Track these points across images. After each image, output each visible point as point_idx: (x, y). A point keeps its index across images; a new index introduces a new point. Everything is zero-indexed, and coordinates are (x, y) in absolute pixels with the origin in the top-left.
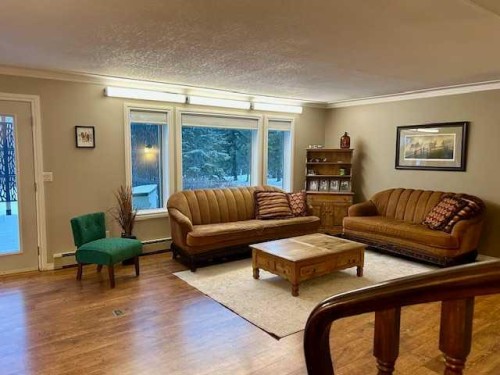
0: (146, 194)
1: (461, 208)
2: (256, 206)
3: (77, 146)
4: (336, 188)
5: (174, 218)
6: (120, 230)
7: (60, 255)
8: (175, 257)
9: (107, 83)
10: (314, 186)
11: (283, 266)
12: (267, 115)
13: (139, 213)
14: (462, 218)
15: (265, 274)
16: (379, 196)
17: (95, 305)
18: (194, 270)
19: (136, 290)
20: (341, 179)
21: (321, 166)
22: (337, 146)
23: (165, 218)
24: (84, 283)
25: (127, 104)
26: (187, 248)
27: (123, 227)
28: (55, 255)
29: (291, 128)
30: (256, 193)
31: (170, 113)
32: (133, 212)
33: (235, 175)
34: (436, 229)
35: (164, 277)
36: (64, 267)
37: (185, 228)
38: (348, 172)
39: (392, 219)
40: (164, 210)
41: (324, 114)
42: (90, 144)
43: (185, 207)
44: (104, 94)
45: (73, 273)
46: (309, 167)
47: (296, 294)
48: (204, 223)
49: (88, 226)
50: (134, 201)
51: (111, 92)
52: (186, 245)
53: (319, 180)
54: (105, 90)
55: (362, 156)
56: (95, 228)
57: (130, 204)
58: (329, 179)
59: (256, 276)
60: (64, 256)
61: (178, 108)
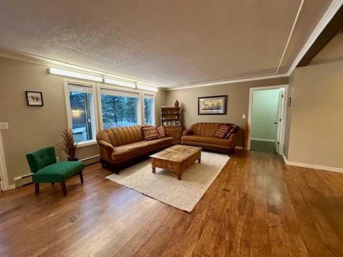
0: (81, 133)
1: (231, 129)
2: (143, 134)
3: (28, 105)
4: (174, 124)
5: (101, 145)
6: (66, 156)
7: (20, 178)
8: (103, 166)
9: (49, 65)
10: (165, 124)
11: (172, 165)
12: (143, 92)
13: (79, 143)
14: (232, 133)
15: (158, 170)
16: (194, 126)
17: (52, 215)
18: (117, 173)
19: (83, 195)
20: (176, 120)
21: (167, 115)
22: (174, 106)
23: (95, 145)
24: (41, 196)
25: (65, 79)
26: (112, 162)
27: (69, 154)
28: (15, 179)
29: (154, 98)
30: (142, 128)
31: (94, 87)
32: (75, 144)
33: (116, 122)
34: (222, 138)
35: (100, 181)
36: (24, 186)
37: (110, 150)
38: (178, 117)
39: (200, 135)
40: (94, 140)
41: (166, 92)
42: (40, 103)
43: (107, 138)
44: (48, 71)
45: (32, 189)
46: (163, 115)
47: (180, 179)
48: (118, 145)
49: (41, 157)
50: (75, 137)
51: (53, 71)
52: (111, 160)
53: (167, 121)
54: (48, 70)
55: (183, 110)
56: (47, 157)
57: (72, 140)
58: (171, 120)
59: (154, 172)
60: (23, 178)
61: (98, 85)
